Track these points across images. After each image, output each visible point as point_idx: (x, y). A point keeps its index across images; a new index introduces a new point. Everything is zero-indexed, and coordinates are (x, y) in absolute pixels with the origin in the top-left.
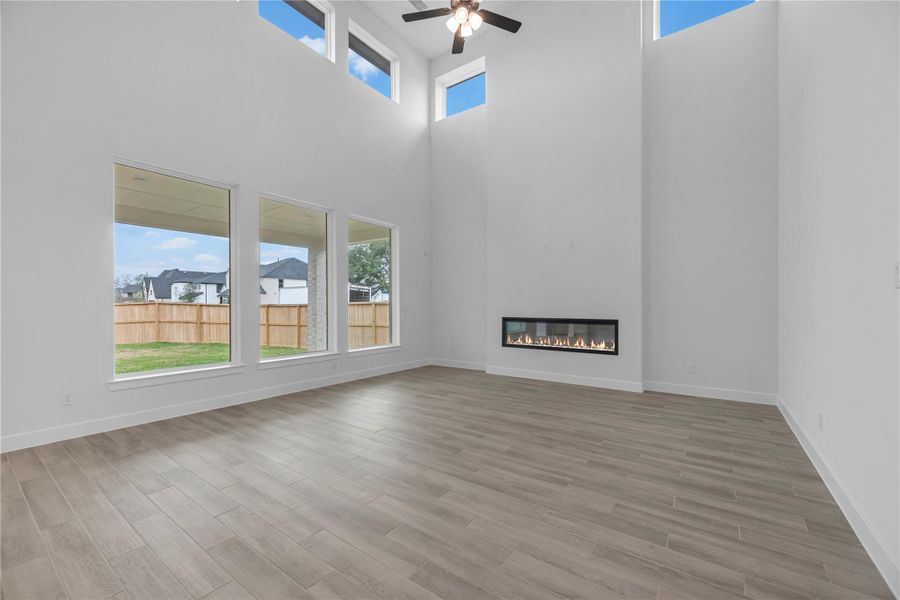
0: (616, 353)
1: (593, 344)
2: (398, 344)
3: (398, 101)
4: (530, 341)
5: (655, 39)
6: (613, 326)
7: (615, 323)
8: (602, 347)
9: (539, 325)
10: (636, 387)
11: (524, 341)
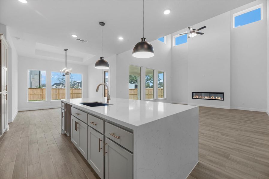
0: (223, 100)
1: (216, 98)
2: (166, 98)
3: (166, 43)
4: (198, 97)
5: (234, 28)
6: (222, 94)
7: (223, 93)
8: (219, 98)
9: (202, 94)
10: (229, 108)
11: (196, 97)
